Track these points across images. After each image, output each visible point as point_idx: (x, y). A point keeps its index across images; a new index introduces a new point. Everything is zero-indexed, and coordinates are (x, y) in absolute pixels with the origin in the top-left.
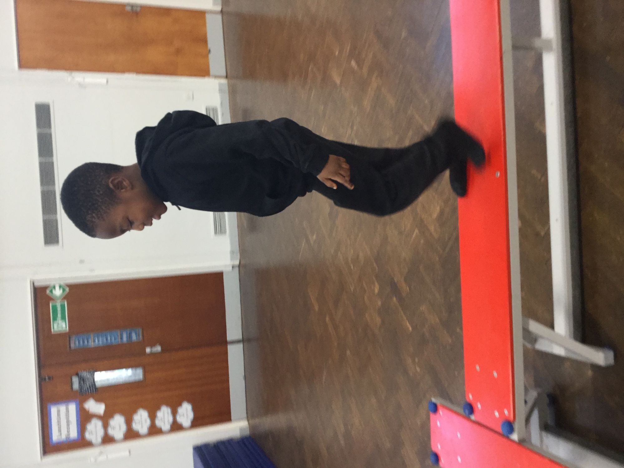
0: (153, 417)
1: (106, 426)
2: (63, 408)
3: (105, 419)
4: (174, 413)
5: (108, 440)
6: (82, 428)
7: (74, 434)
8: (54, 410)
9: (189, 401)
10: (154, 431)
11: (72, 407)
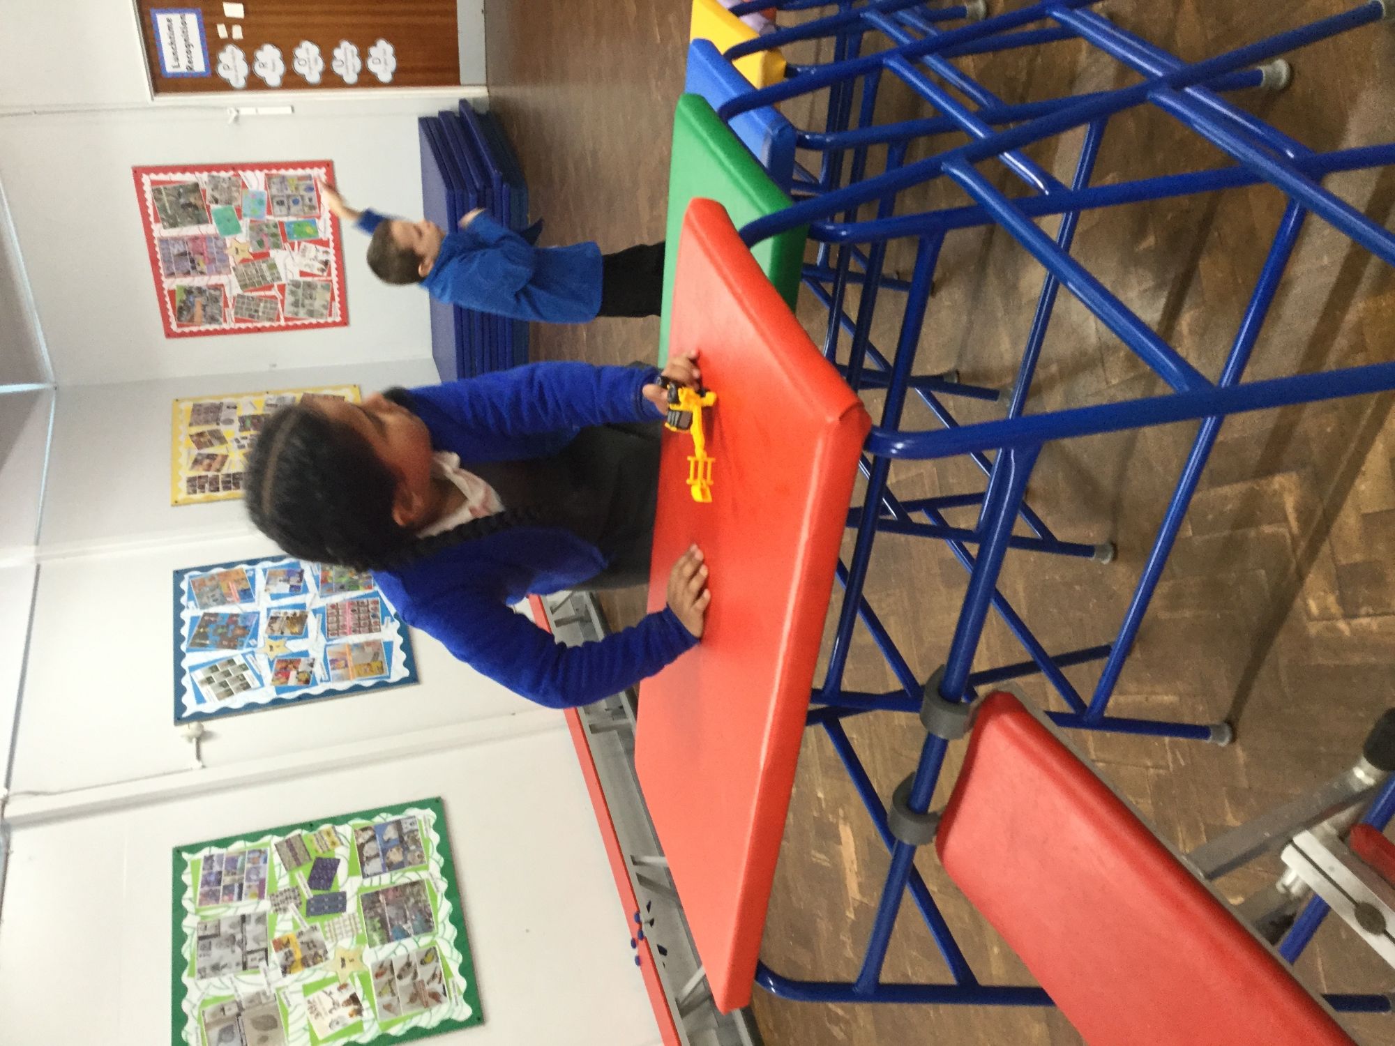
0: (327, 57)
1: (250, 60)
2: (176, 18)
3: (249, 47)
4: (364, 56)
5: (255, 83)
6: (212, 60)
7: (200, 66)
8: (161, 19)
9: (389, 40)
10: (331, 80)
11: (192, 19)
